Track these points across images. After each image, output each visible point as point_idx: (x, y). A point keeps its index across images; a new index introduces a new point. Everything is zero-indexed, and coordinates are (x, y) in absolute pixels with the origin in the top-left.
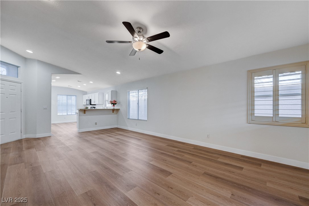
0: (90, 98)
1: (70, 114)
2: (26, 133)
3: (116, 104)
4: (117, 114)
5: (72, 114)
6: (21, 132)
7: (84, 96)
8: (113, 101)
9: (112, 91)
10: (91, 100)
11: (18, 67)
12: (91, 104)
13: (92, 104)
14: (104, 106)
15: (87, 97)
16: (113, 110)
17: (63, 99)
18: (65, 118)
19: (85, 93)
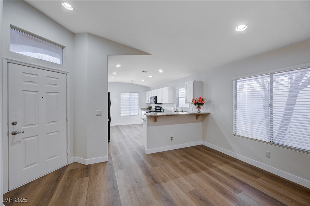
0: (155, 95)
1: (133, 114)
2: (74, 154)
3: (202, 104)
4: (202, 121)
5: (135, 114)
6: (67, 154)
7: (147, 92)
8: (199, 99)
9: (195, 83)
10: (156, 97)
11: (63, 47)
12: (156, 103)
13: (158, 102)
14: (175, 105)
15: (151, 94)
16: (197, 116)
17: (125, 96)
18: (128, 119)
19: (148, 89)
